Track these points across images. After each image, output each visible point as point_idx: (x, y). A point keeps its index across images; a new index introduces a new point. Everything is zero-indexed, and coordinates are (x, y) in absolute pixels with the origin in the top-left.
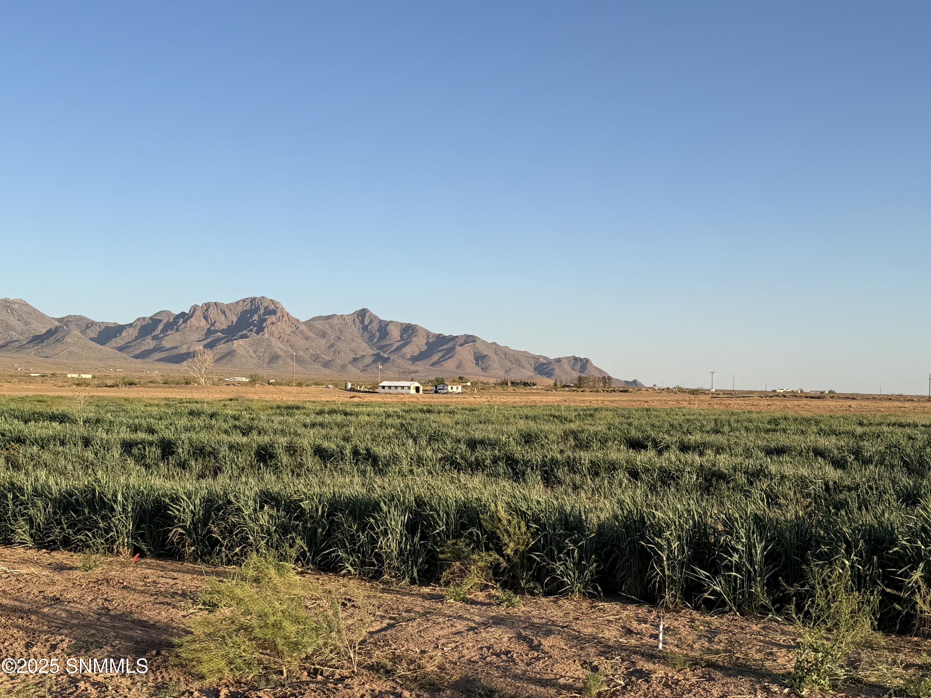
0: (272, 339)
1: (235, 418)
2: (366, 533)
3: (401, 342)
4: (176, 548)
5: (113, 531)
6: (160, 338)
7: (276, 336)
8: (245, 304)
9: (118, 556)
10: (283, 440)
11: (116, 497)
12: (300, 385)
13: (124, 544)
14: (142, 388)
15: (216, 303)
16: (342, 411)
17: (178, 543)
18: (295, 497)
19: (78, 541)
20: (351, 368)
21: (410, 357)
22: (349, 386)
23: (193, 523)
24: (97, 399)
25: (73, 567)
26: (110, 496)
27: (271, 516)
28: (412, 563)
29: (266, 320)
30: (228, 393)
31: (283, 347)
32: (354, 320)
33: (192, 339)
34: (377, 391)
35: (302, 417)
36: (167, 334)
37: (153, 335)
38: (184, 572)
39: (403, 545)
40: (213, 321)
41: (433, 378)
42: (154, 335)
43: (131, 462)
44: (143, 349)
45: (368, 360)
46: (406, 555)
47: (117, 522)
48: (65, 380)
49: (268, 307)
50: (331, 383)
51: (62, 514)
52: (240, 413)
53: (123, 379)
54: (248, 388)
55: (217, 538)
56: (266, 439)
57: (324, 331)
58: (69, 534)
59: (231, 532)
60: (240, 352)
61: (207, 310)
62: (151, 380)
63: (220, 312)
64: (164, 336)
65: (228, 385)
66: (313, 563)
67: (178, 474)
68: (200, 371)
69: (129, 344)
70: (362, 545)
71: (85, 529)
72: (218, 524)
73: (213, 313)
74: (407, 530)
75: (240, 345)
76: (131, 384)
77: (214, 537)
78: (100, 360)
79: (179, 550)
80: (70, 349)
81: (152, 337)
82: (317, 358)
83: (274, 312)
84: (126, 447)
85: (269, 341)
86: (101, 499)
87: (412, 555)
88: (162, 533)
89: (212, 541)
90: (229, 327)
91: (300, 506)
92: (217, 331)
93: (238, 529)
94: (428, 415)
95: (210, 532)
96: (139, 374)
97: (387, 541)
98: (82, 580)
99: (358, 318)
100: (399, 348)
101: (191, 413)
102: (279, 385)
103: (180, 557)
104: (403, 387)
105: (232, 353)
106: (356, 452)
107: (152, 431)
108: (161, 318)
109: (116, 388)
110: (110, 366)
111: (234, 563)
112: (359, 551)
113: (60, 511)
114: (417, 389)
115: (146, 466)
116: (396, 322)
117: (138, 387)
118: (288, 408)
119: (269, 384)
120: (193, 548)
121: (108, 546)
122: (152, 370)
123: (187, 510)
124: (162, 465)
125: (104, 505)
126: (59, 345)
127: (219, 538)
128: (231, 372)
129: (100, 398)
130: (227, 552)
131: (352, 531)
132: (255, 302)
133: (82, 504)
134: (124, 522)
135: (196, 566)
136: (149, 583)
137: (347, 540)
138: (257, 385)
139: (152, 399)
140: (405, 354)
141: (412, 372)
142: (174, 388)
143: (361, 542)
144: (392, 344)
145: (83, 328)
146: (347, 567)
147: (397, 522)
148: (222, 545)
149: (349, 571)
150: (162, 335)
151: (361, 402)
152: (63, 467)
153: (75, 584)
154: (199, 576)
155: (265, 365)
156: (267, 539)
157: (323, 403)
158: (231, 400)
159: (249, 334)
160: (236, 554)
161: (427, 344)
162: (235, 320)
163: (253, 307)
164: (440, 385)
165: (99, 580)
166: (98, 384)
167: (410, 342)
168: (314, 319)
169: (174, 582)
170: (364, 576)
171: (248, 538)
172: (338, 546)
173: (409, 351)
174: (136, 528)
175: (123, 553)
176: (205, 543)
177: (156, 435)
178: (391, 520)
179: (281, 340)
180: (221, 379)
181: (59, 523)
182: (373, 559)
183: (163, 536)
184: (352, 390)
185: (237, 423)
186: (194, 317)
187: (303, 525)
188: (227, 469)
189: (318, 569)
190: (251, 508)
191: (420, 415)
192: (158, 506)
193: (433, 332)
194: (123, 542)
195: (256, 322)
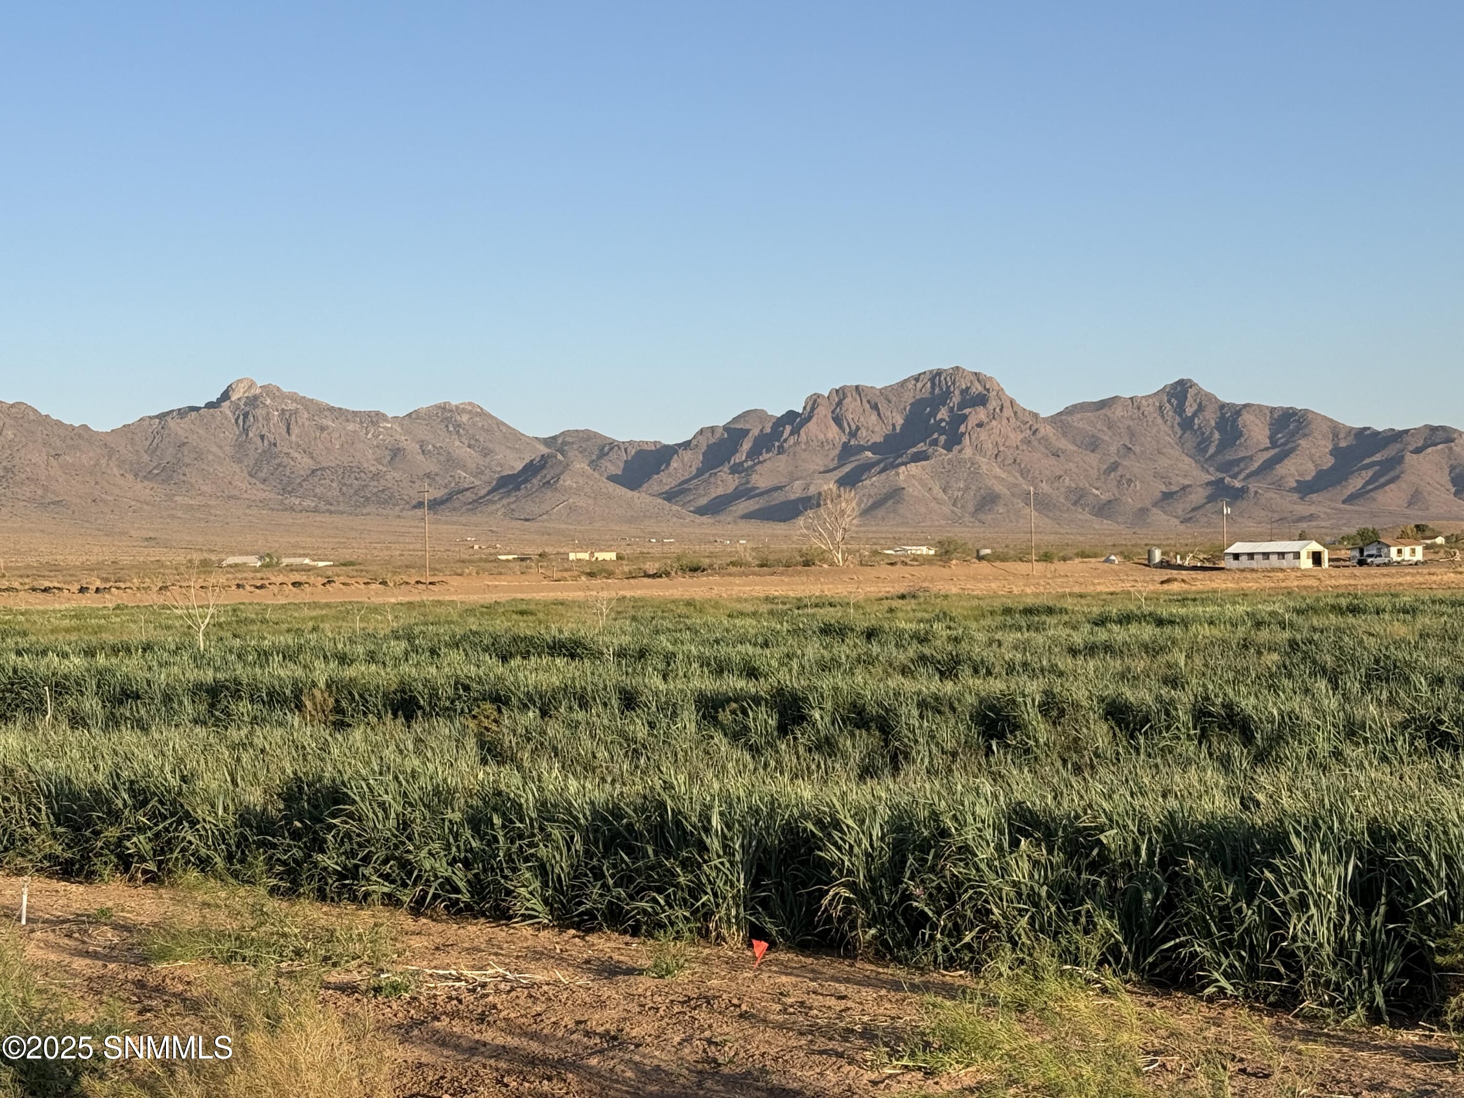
0: (979, 458)
1: (923, 639)
2: (1256, 902)
3: (1272, 452)
4: (837, 930)
5: (706, 893)
6: (746, 470)
7: (989, 453)
8: (919, 385)
9: (719, 945)
10: (1034, 688)
11: (709, 821)
12: (1046, 558)
13: (729, 919)
14: (717, 578)
15: (857, 387)
16: (1150, 614)
17: (841, 920)
18: (1085, 822)
19: (638, 914)
20: (1158, 516)
21: (1295, 485)
22: (1157, 556)
23: (870, 878)
24: (632, 604)
25: (635, 969)
26: (694, 819)
27: (1036, 863)
28: (1369, 973)
29: (965, 418)
30: (892, 582)
31: (1004, 475)
32: (1160, 407)
33: (812, 467)
34: (1222, 564)
35: (1063, 632)
36: (761, 459)
37: (732, 462)
38: (858, 983)
39: (1345, 932)
40: (854, 428)
41: (1353, 531)
42: (735, 464)
43: (720, 741)
44: (714, 495)
45: (1198, 496)
46: (1354, 956)
47: (714, 874)
48: (566, 565)
49: (968, 388)
50: (1116, 550)
51: (603, 857)
52: (928, 626)
53: (678, 559)
54: (935, 571)
55: (923, 911)
56: (997, 686)
57: (1093, 436)
58: (619, 899)
59: (951, 900)
60: (914, 490)
61: (840, 403)
62: (734, 559)
63: (867, 406)
64: (755, 465)
65: (891, 564)
66: (1137, 969)
67: (819, 766)
68: (832, 537)
69: (685, 486)
70: (1248, 931)
71: (650, 888)
72: (923, 881)
73: (853, 409)
74: (1353, 897)
75: (913, 476)
76: (695, 569)
77: (917, 908)
78: (631, 521)
79: (843, 936)
80: (571, 500)
81: (730, 468)
82: (1081, 497)
83: (981, 400)
84: (707, 708)
85: (973, 464)
86: (678, 824)
87: (1368, 956)
88: (805, 897)
89: (912, 915)
90: (887, 437)
91: (1099, 842)
92: (861, 449)
93: (966, 891)
94: (1351, 620)
95: (907, 897)
96: (709, 548)
97: (1307, 922)
98: (657, 998)
99: (1169, 401)
100: (1269, 465)
101: (826, 630)
102: (1002, 560)
103: (846, 949)
104: (1282, 555)
105: (895, 494)
106: (1201, 714)
107: (752, 672)
108: (748, 427)
109: (664, 580)
110: (649, 533)
111: (960, 965)
112: (1241, 945)
113: (597, 848)
114: (1317, 558)
115: (751, 748)
116: (1259, 406)
117: (708, 575)
118: (1028, 611)
119: (980, 558)
120: (873, 931)
121: (699, 925)
122: (735, 539)
123: (856, 850)
124: (783, 747)
125: (684, 838)
126: (549, 494)
127: (926, 909)
128: (897, 536)
129: (638, 603)
130: (946, 940)
131: (1222, 900)
132: (940, 381)
133: (641, 834)
134: (728, 873)
135: (881, 970)
136: (791, 1006)
137: (1212, 918)
138: (954, 562)
139: (739, 600)
140: (1282, 478)
141: (1301, 519)
142: (782, 574)
143: (1246, 925)
144: (1251, 458)
145: (594, 457)
146: (1217, 981)
147: (1328, 881)
148: (934, 927)
149: (1222, 990)
150: (750, 463)
151: (1186, 592)
152: (590, 755)
153: (644, 1006)
154: (893, 993)
155: (967, 518)
156: (1029, 914)
157: (1104, 597)
158: (903, 597)
159: (931, 450)
160: (968, 946)
161: (1336, 451)
162: (900, 421)
163: (937, 391)
164: (1370, 547)
165: (690, 999)
166: (630, 572)
167: (1292, 450)
168: (1071, 411)
169: (843, 1004)
170: (1257, 999)
171: (989, 912)
172: (1192, 933)
173: (1293, 470)
174: (752, 886)
175: (728, 939)
176: (896, 920)
177: (762, 680)
178: (1314, 874)
179: (999, 460)
180: (875, 553)
181: (598, 875)
182: (1275, 962)
183: (809, 904)
184: (1165, 565)
185: (927, 651)
186: (814, 420)
187: (1108, 883)
188: (922, 753)
189: (1150, 982)
190: (992, 845)
191: (1334, 619)
192: (793, 840)
193: (1348, 424)
194: (728, 916)
195: (943, 424)
